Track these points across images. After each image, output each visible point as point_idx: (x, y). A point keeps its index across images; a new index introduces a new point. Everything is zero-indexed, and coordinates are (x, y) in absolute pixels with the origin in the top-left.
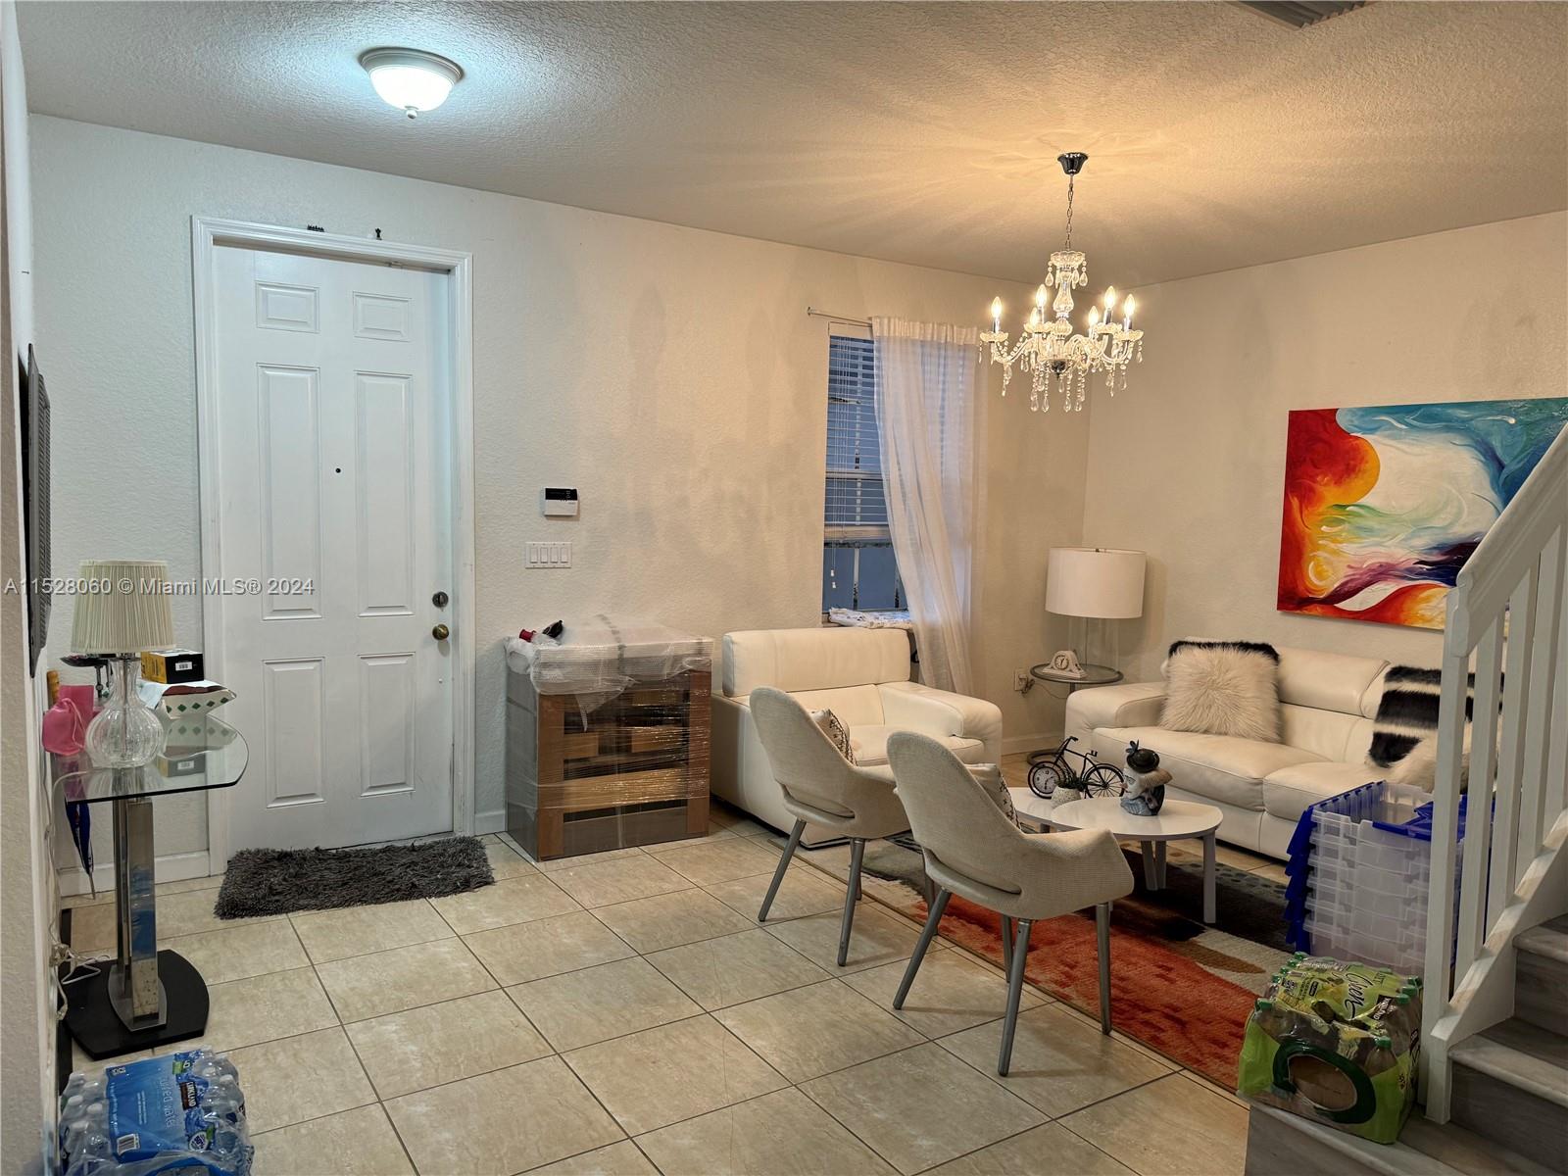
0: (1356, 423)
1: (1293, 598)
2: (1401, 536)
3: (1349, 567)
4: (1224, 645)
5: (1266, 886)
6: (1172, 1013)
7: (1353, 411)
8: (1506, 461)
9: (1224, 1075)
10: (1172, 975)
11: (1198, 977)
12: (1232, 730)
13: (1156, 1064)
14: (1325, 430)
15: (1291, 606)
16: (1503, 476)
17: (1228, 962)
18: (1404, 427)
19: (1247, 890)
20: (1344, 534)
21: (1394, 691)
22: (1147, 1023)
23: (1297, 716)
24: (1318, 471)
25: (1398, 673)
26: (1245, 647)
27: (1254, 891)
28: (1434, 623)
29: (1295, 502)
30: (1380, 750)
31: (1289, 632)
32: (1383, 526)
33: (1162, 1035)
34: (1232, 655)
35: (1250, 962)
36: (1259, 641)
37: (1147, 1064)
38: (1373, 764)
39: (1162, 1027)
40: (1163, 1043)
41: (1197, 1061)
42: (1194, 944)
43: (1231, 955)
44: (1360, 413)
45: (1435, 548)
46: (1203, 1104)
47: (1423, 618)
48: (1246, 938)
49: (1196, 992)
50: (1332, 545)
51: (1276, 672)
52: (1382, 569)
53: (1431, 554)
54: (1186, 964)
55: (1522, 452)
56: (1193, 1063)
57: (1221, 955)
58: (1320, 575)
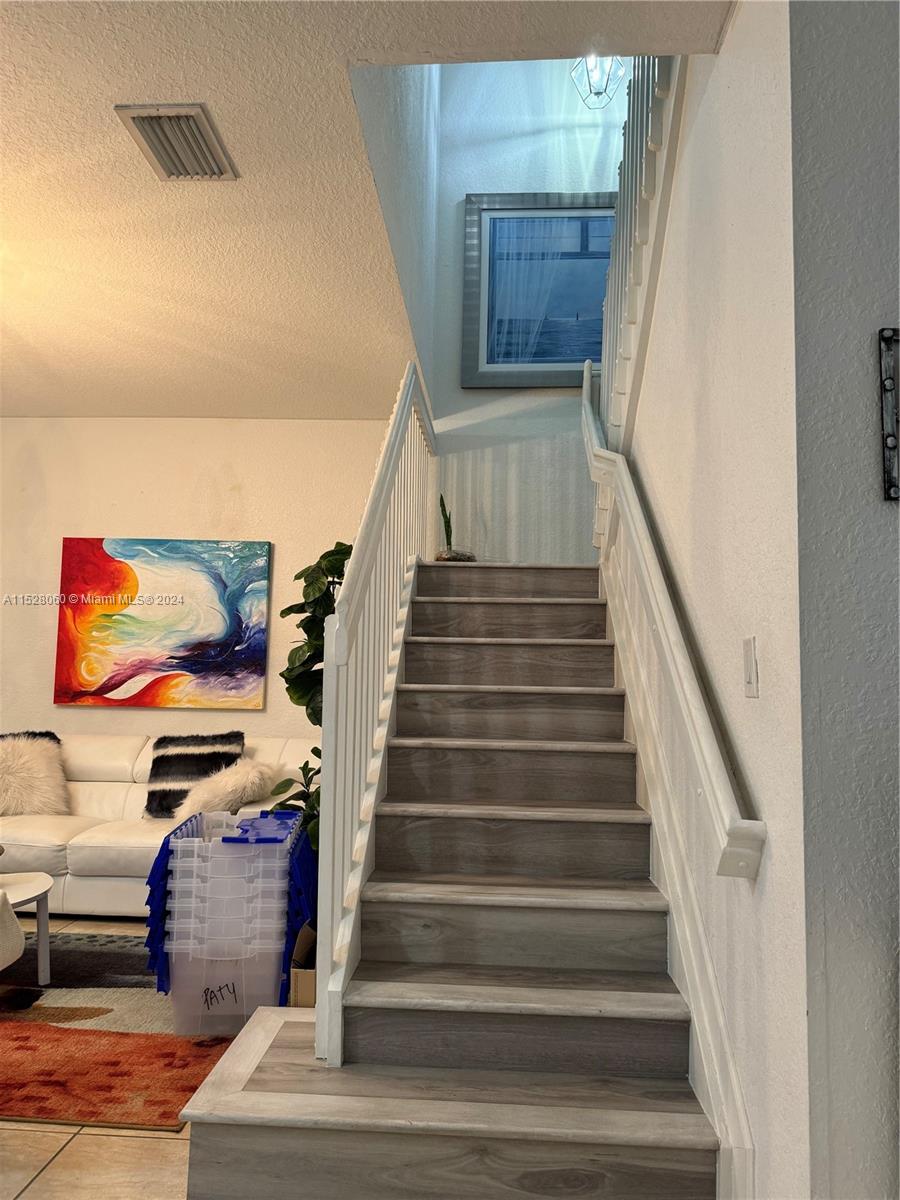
0: (119, 550)
1: (68, 692)
2: (156, 638)
3: (116, 664)
4: (14, 735)
5: (79, 940)
6: (47, 1078)
7: (116, 541)
8: (229, 582)
9: (123, 1115)
10: (31, 1043)
11: (57, 1036)
12: (28, 809)
13: (53, 1135)
14: (94, 555)
15: (66, 700)
16: (227, 594)
17: (78, 1013)
18: (156, 555)
19: (65, 947)
20: (110, 638)
21: (163, 756)
22: (28, 1098)
23: (81, 790)
24: (88, 587)
25: (163, 742)
26: (33, 735)
27: (70, 946)
28: (182, 703)
29: (69, 612)
30: (155, 805)
31: (66, 720)
32: (142, 631)
33: (47, 1104)
34: (23, 742)
35: (96, 1006)
36: (44, 730)
37: (45, 1139)
38: (149, 817)
39: (45, 1095)
40: (52, 1111)
41: (93, 1114)
42: (39, 1008)
43: (77, 1005)
44: (122, 543)
45: (181, 646)
46: (115, 1152)
47: (173, 700)
48: (83, 987)
49: (61, 1050)
50: (101, 647)
51: (60, 754)
52: (142, 664)
53: (179, 651)
54: (41, 1028)
55: (238, 577)
56: (89, 1118)
57: (69, 1009)
58: (91, 672)
